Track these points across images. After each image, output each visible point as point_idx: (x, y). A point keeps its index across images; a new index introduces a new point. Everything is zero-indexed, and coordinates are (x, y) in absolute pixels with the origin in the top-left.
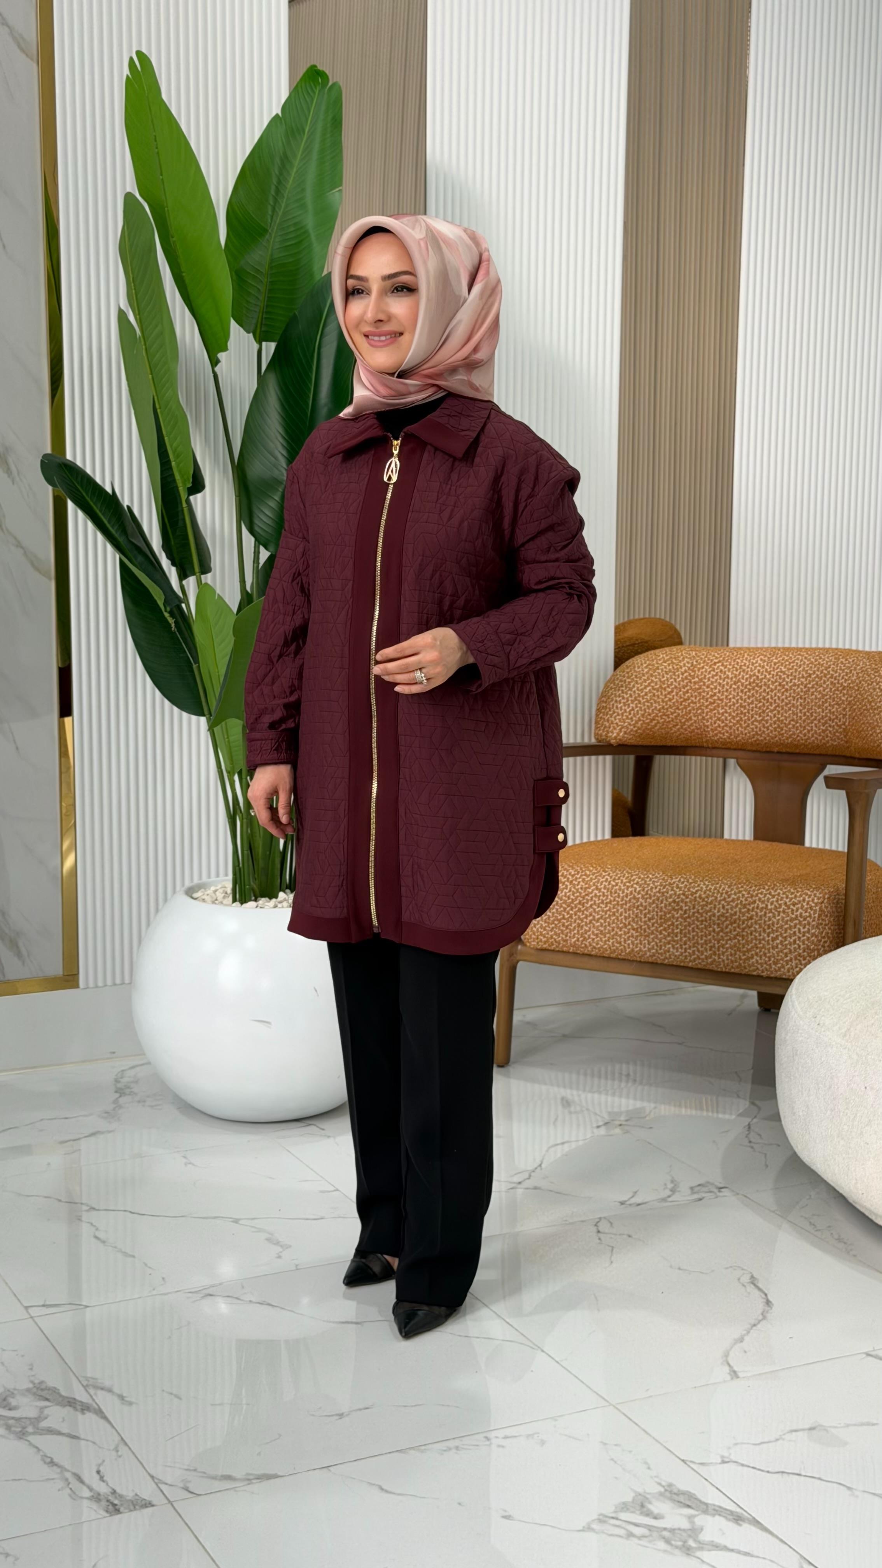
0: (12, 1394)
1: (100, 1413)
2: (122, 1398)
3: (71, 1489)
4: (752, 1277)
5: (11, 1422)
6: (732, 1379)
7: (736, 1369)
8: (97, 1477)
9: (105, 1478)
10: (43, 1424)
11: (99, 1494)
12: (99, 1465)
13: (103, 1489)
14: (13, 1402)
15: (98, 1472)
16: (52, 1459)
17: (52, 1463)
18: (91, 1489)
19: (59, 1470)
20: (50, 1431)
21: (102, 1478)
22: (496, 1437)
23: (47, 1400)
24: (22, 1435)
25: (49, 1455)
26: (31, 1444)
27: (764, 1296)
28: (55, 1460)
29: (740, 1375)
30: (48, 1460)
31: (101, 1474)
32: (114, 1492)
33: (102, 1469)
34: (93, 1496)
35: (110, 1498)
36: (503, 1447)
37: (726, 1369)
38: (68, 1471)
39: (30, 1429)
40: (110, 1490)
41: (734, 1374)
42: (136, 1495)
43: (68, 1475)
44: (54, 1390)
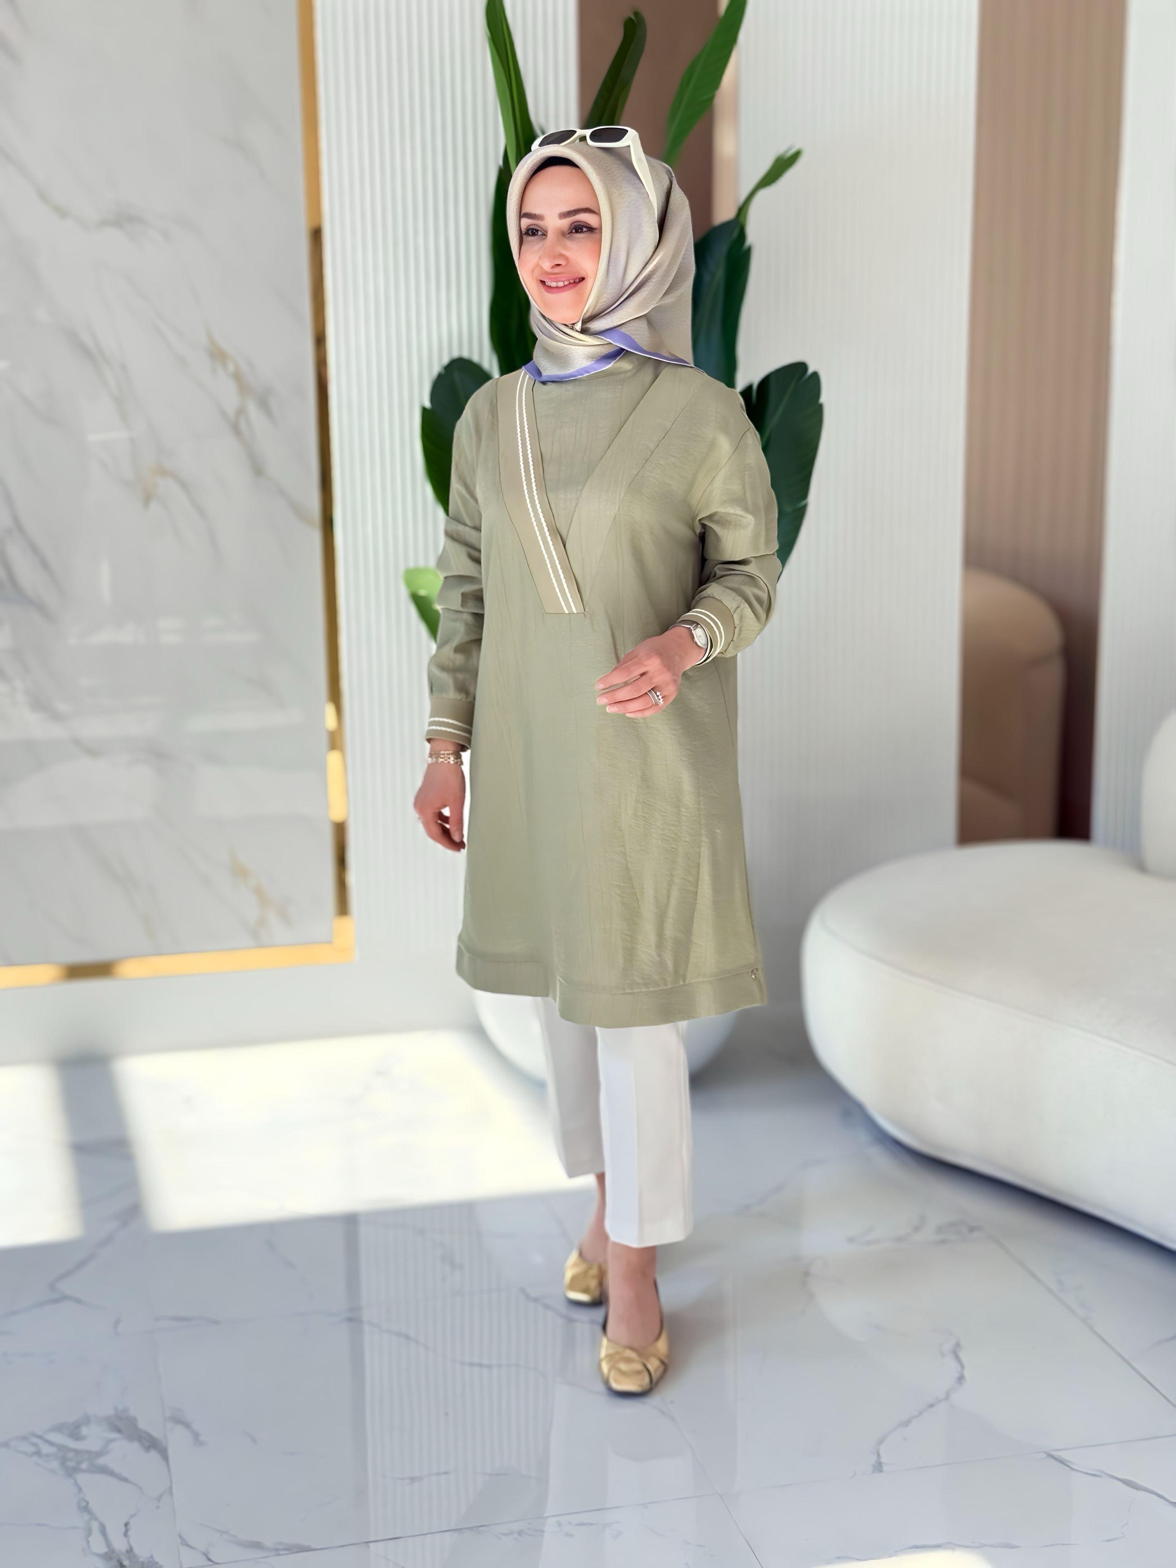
0: (86, 1420)
1: (164, 1453)
2: (196, 1435)
3: (88, 1542)
4: (958, 1345)
5: (71, 1455)
6: (874, 1472)
7: (883, 1460)
8: (123, 1529)
9: (129, 1533)
10: (101, 1461)
11: (113, 1551)
12: (132, 1516)
13: (120, 1545)
14: (84, 1431)
15: (126, 1525)
16: (88, 1503)
17: (85, 1508)
18: (108, 1544)
19: (86, 1517)
20: (105, 1470)
21: (127, 1531)
22: (570, 1523)
23: (119, 1431)
24: (71, 1472)
25: (88, 1499)
26: (76, 1484)
27: (959, 1368)
28: (92, 1506)
29: (885, 1468)
30: (84, 1504)
31: (128, 1527)
32: (130, 1550)
33: (132, 1522)
34: (106, 1554)
35: (122, 1557)
36: (572, 1536)
37: (873, 1459)
38: (96, 1519)
39: (84, 1466)
40: (129, 1548)
41: (878, 1467)
42: (152, 1557)
43: (95, 1526)
44: (132, 1422)
